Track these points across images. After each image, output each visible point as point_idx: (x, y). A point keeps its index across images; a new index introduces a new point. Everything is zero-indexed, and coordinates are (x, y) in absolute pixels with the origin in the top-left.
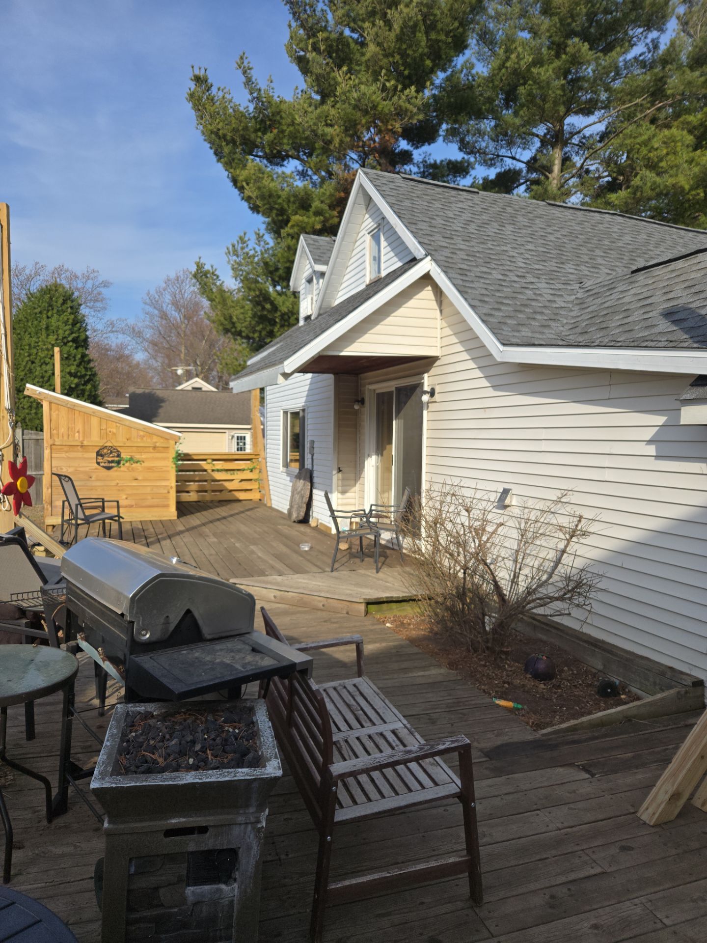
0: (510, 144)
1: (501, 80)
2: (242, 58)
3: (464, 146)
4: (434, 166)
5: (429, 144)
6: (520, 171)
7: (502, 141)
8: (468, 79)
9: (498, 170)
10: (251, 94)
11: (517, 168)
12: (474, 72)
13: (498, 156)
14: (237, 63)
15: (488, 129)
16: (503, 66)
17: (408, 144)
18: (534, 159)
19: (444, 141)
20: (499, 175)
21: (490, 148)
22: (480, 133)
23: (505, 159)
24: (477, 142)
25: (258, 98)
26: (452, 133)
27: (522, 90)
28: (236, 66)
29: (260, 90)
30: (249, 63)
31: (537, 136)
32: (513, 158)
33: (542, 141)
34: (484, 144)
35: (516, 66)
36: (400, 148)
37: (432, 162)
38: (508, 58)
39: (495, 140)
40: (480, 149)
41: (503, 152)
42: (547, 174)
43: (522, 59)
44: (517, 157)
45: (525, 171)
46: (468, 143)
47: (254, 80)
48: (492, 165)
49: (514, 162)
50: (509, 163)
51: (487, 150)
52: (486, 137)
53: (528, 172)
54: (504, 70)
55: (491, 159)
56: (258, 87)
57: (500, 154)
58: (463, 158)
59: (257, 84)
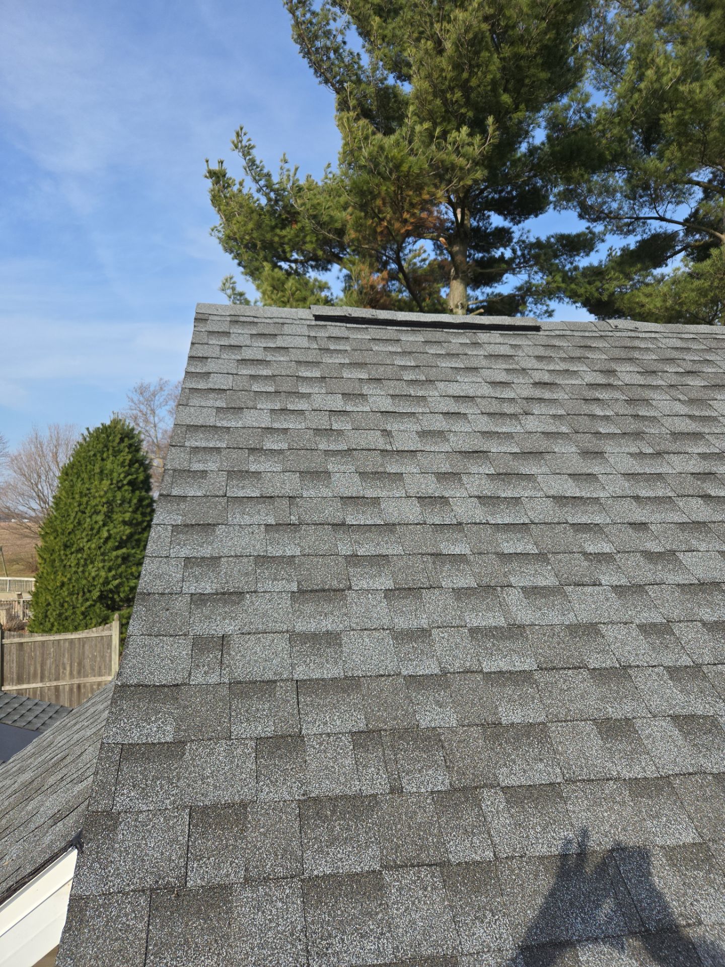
0: (655, 200)
1: (632, 109)
2: (238, 135)
3: (585, 212)
4: (538, 244)
5: (536, 216)
6: (675, 234)
7: (641, 197)
8: (581, 118)
9: (639, 238)
10: (257, 182)
11: (669, 231)
12: (588, 105)
13: (638, 219)
14: (233, 142)
15: (621, 183)
16: (634, 89)
17: (505, 219)
18: (695, 214)
19: (555, 209)
20: (643, 244)
21: (626, 209)
22: (609, 191)
23: (649, 221)
24: (605, 203)
25: (269, 186)
26: (568, 196)
27: (669, 119)
28: (233, 146)
29: (268, 175)
30: (249, 140)
31: (698, 183)
32: (662, 219)
33: (705, 191)
34: (615, 205)
35: (656, 86)
36: (494, 226)
37: (533, 240)
38: (641, 78)
39: (632, 196)
40: (611, 212)
41: (646, 212)
42: (718, 234)
43: (663, 75)
44: (668, 216)
45: (682, 234)
46: (591, 207)
47: (258, 162)
48: (629, 232)
49: (664, 223)
50: (656, 226)
51: (621, 212)
52: (618, 195)
53: (686, 235)
54: (636, 95)
55: (628, 225)
56: (265, 171)
57: (641, 215)
58: (588, 228)
59: (263, 167)
